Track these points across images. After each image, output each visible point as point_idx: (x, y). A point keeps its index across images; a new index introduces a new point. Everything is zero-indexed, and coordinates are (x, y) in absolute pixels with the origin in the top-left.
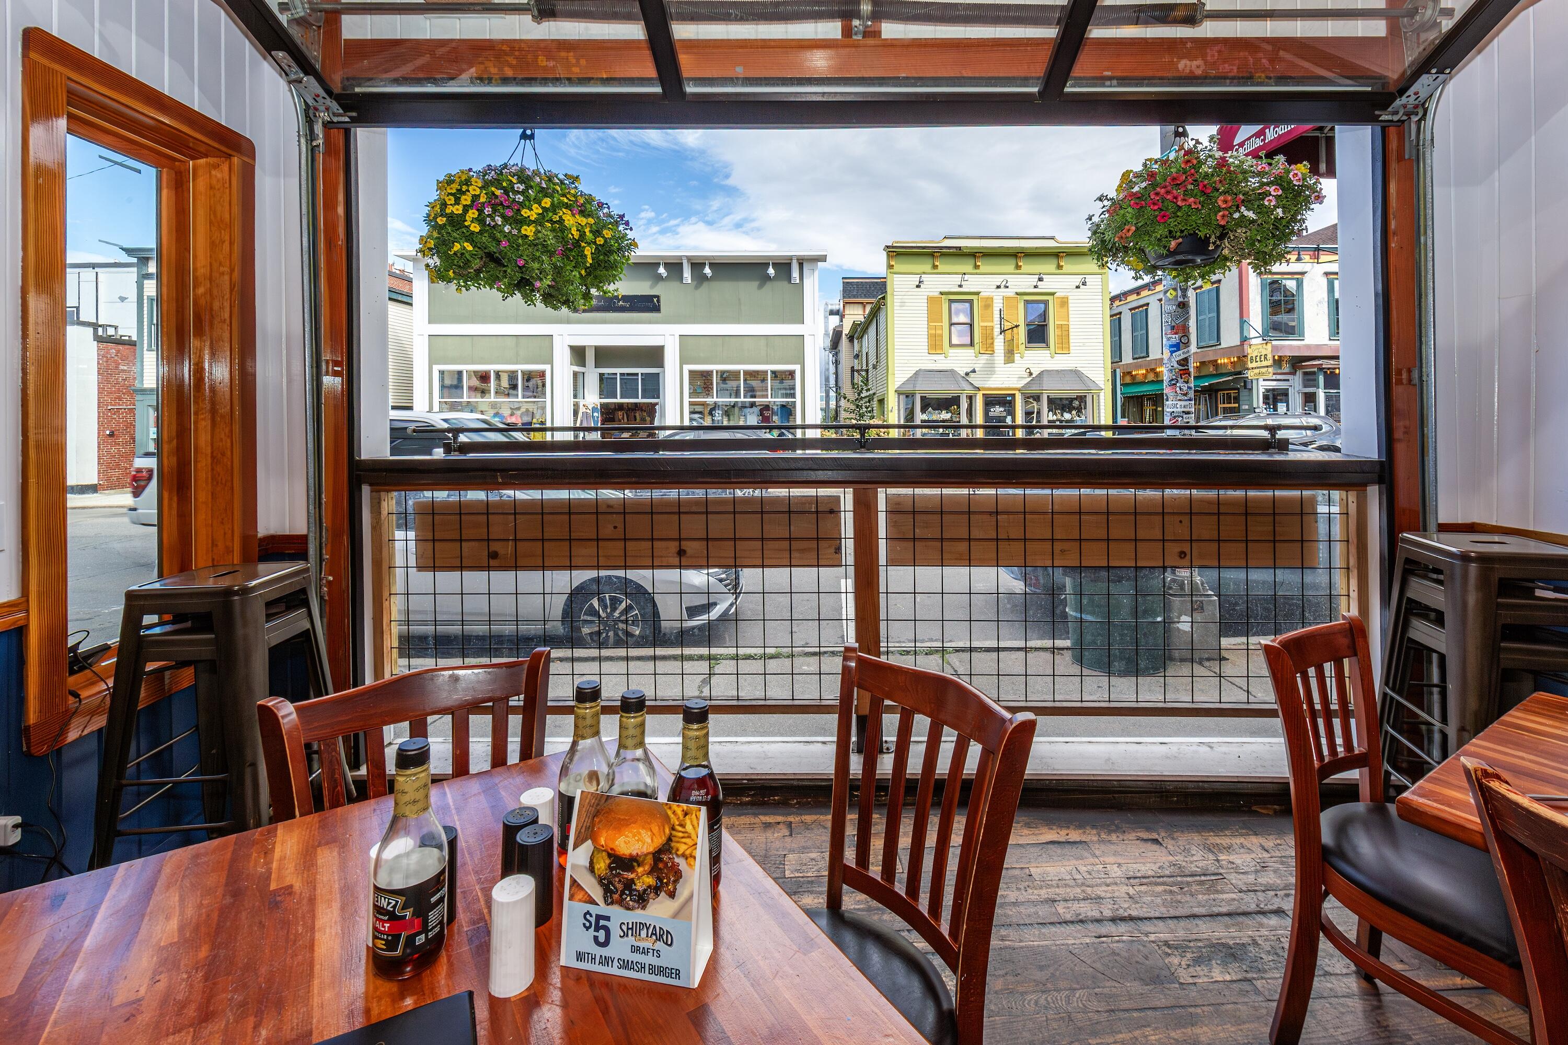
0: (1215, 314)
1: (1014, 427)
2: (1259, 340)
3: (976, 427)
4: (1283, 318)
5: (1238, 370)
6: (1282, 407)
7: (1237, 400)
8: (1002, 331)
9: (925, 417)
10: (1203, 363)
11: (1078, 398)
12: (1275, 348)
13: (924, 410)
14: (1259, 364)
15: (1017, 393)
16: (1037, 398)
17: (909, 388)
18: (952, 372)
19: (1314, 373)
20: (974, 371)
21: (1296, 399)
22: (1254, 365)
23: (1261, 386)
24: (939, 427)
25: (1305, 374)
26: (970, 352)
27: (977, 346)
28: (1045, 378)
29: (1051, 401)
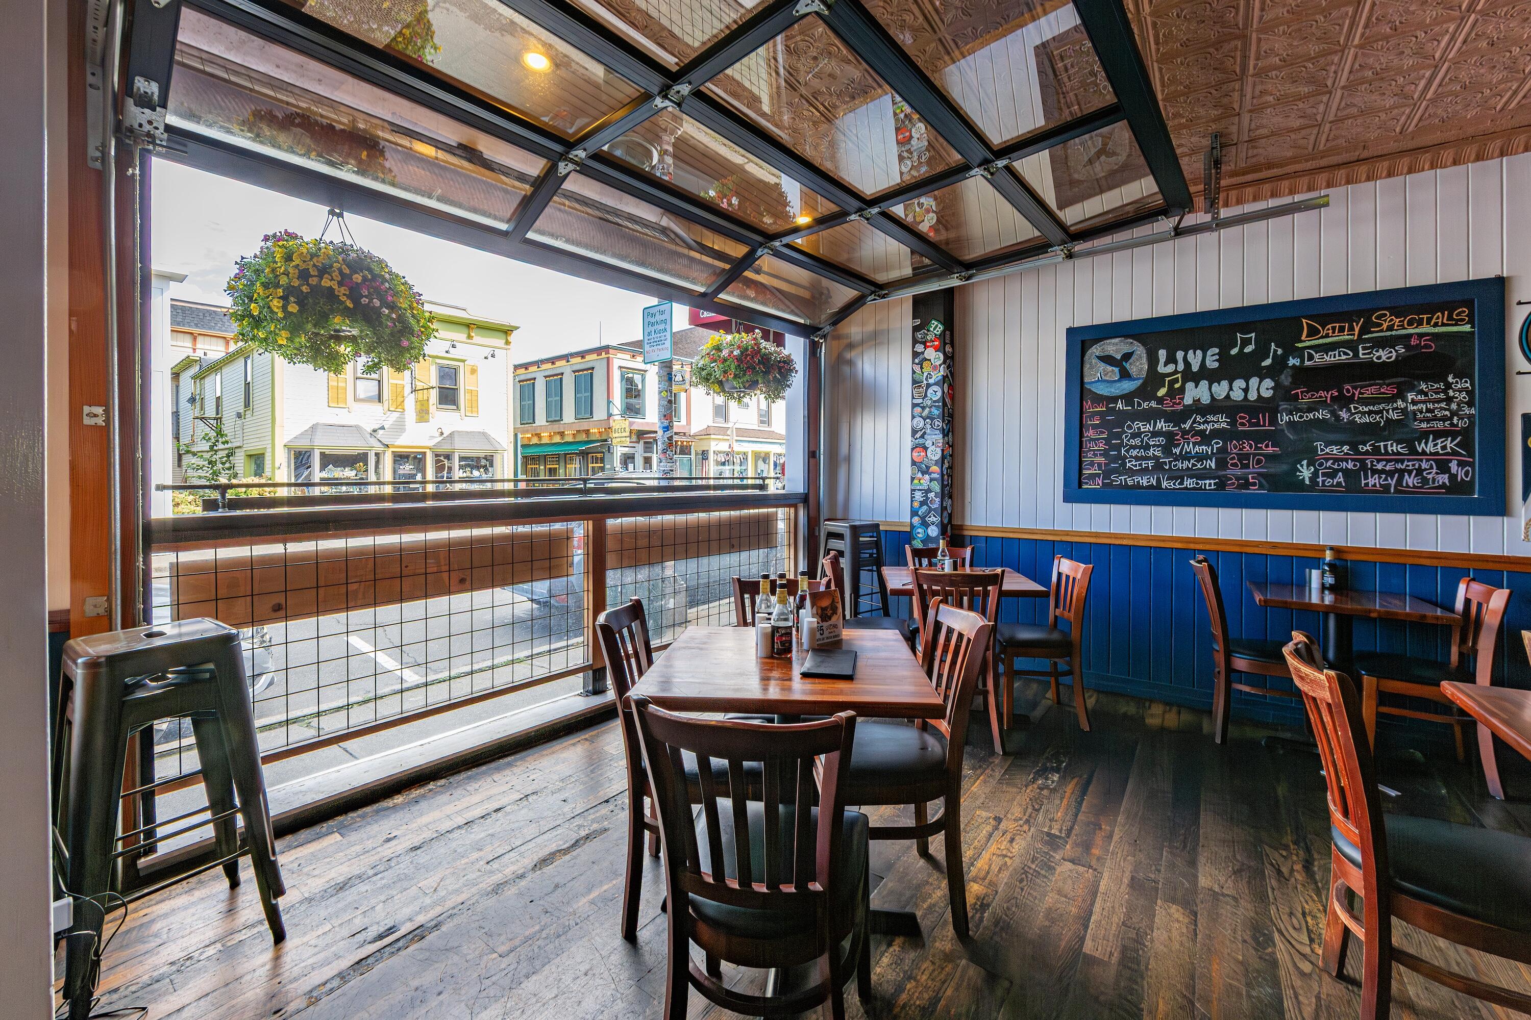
0: (589, 394)
1: (424, 483)
2: (619, 417)
3: (384, 483)
4: (633, 401)
5: (604, 438)
6: (631, 466)
7: (602, 460)
8: (414, 391)
9: (324, 475)
10: (578, 431)
11: (485, 458)
12: (631, 424)
13: (323, 467)
14: (620, 435)
15: (428, 451)
16: (448, 457)
17: (303, 444)
18: (357, 428)
19: (650, 443)
20: (383, 428)
21: (639, 460)
22: (617, 435)
23: (619, 451)
24: (342, 484)
25: (645, 443)
26: (377, 408)
27: (386, 403)
28: (457, 438)
29: (462, 459)
